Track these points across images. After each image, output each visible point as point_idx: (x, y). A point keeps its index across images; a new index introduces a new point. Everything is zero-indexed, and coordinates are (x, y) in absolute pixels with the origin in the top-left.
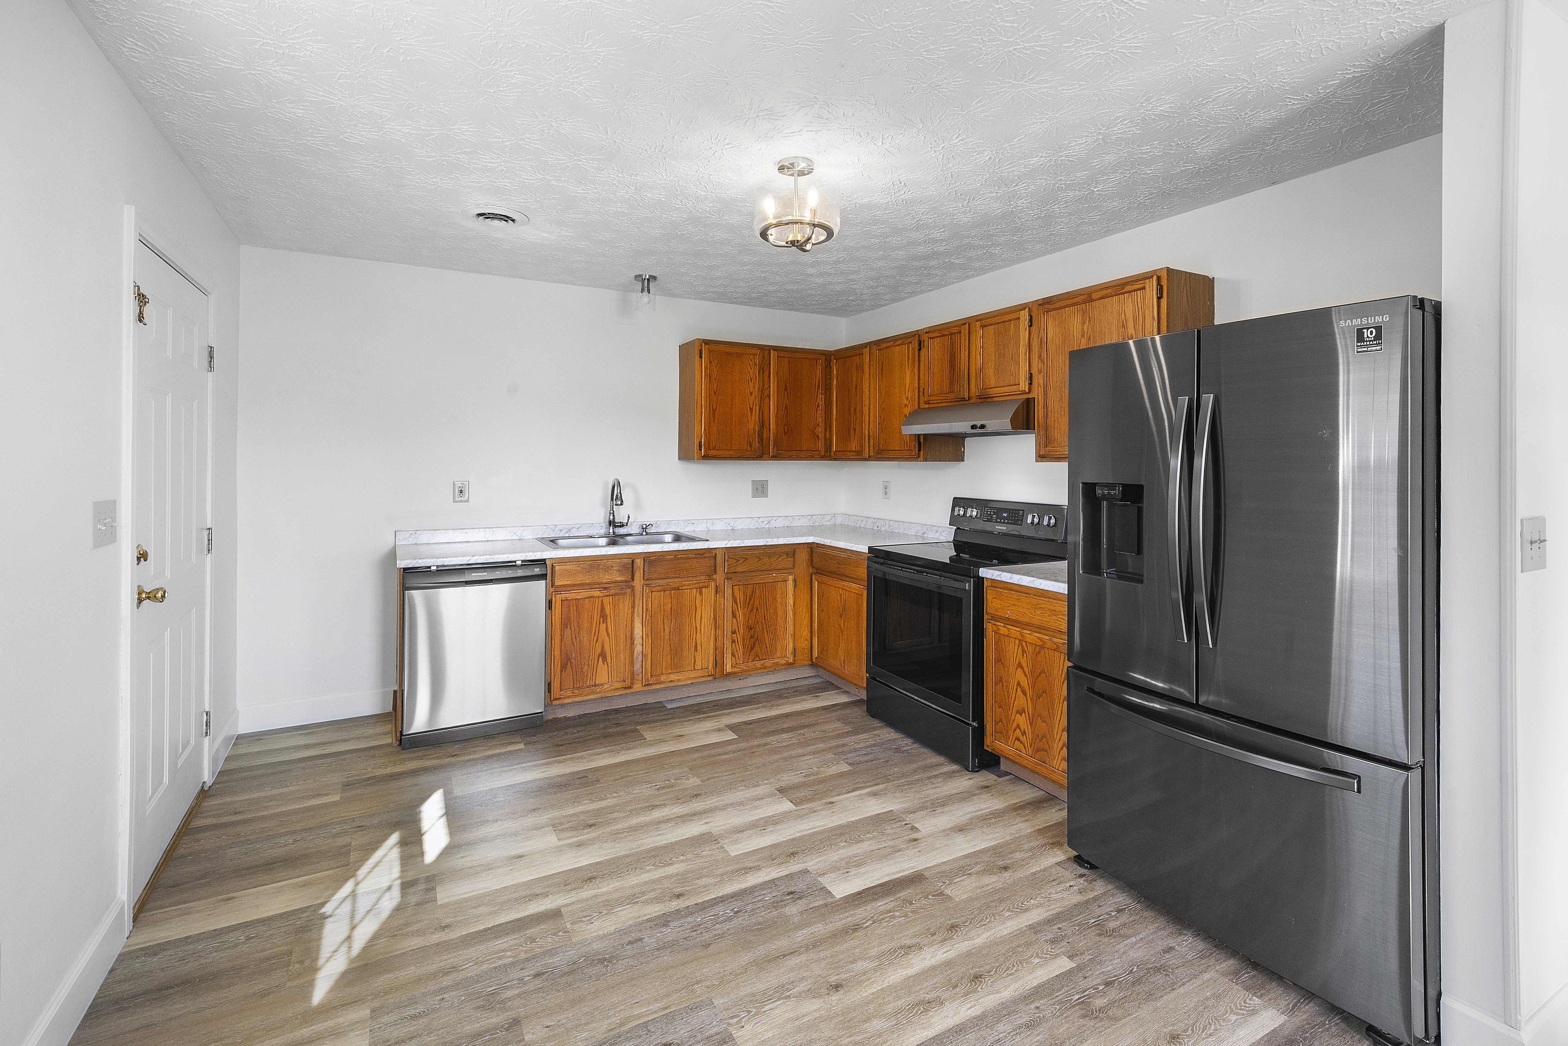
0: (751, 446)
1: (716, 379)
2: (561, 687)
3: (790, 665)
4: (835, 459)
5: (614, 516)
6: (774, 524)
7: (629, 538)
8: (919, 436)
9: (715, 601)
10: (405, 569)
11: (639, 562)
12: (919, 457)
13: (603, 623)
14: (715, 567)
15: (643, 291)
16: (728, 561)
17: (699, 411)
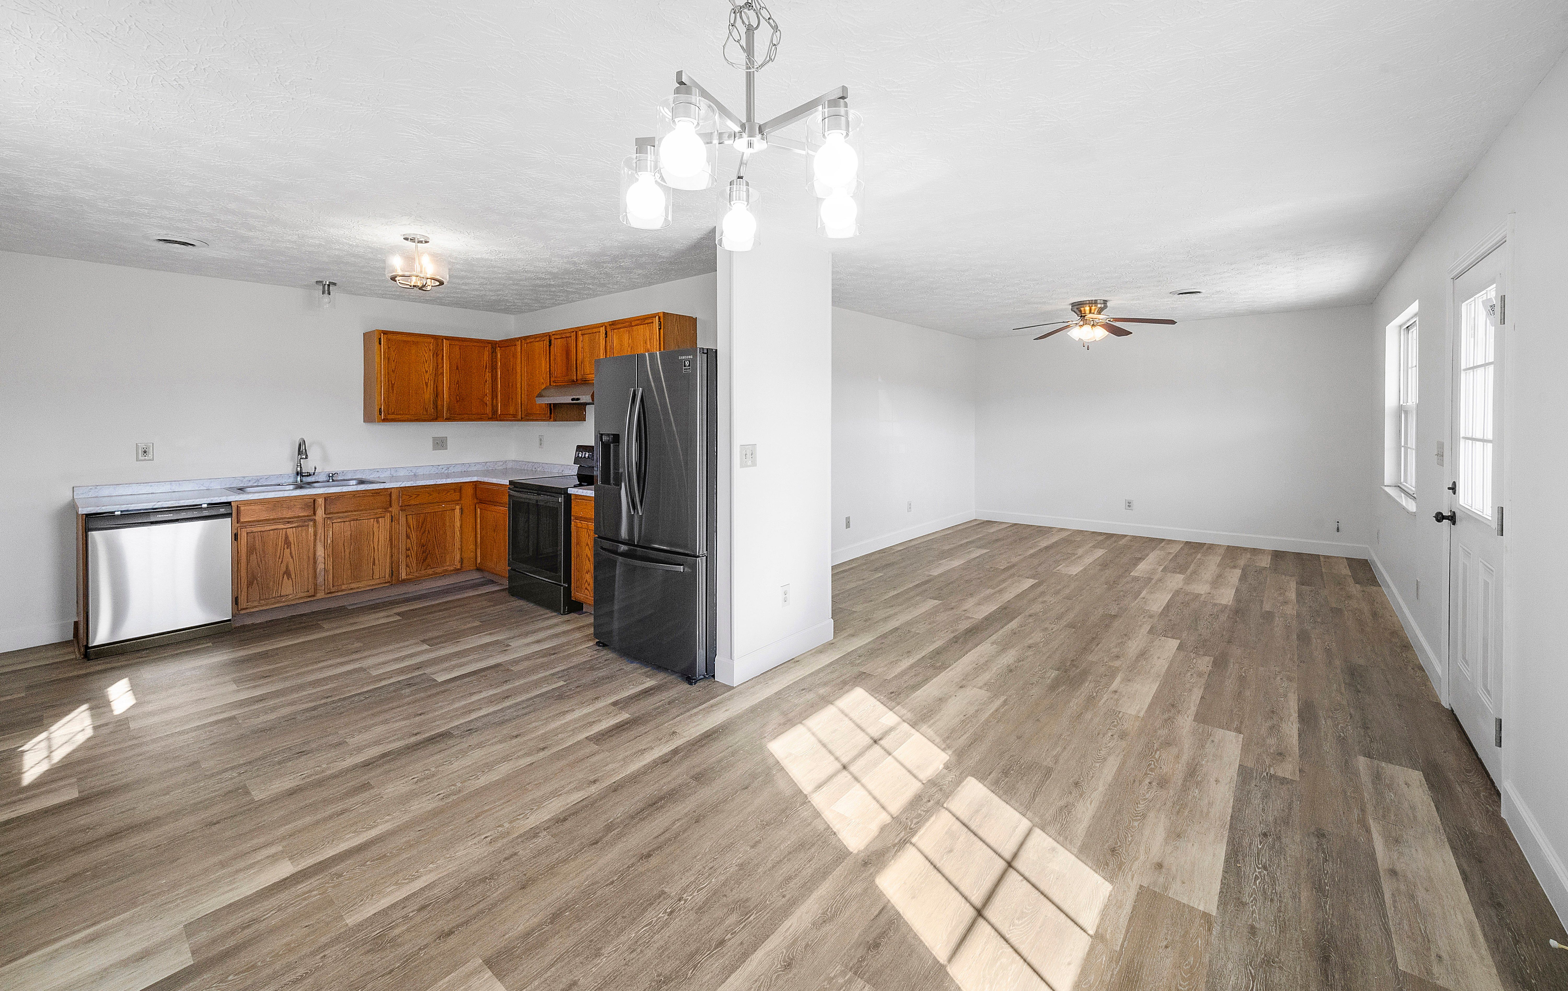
0: (427, 411)
1: (394, 361)
2: (247, 599)
3: (457, 571)
4: (501, 420)
5: (301, 467)
6: (452, 470)
7: (316, 485)
8: (550, 404)
9: (391, 527)
10: (87, 515)
11: (321, 501)
12: (550, 418)
13: (287, 548)
14: (391, 501)
15: (323, 293)
16: (402, 497)
17: (379, 386)
